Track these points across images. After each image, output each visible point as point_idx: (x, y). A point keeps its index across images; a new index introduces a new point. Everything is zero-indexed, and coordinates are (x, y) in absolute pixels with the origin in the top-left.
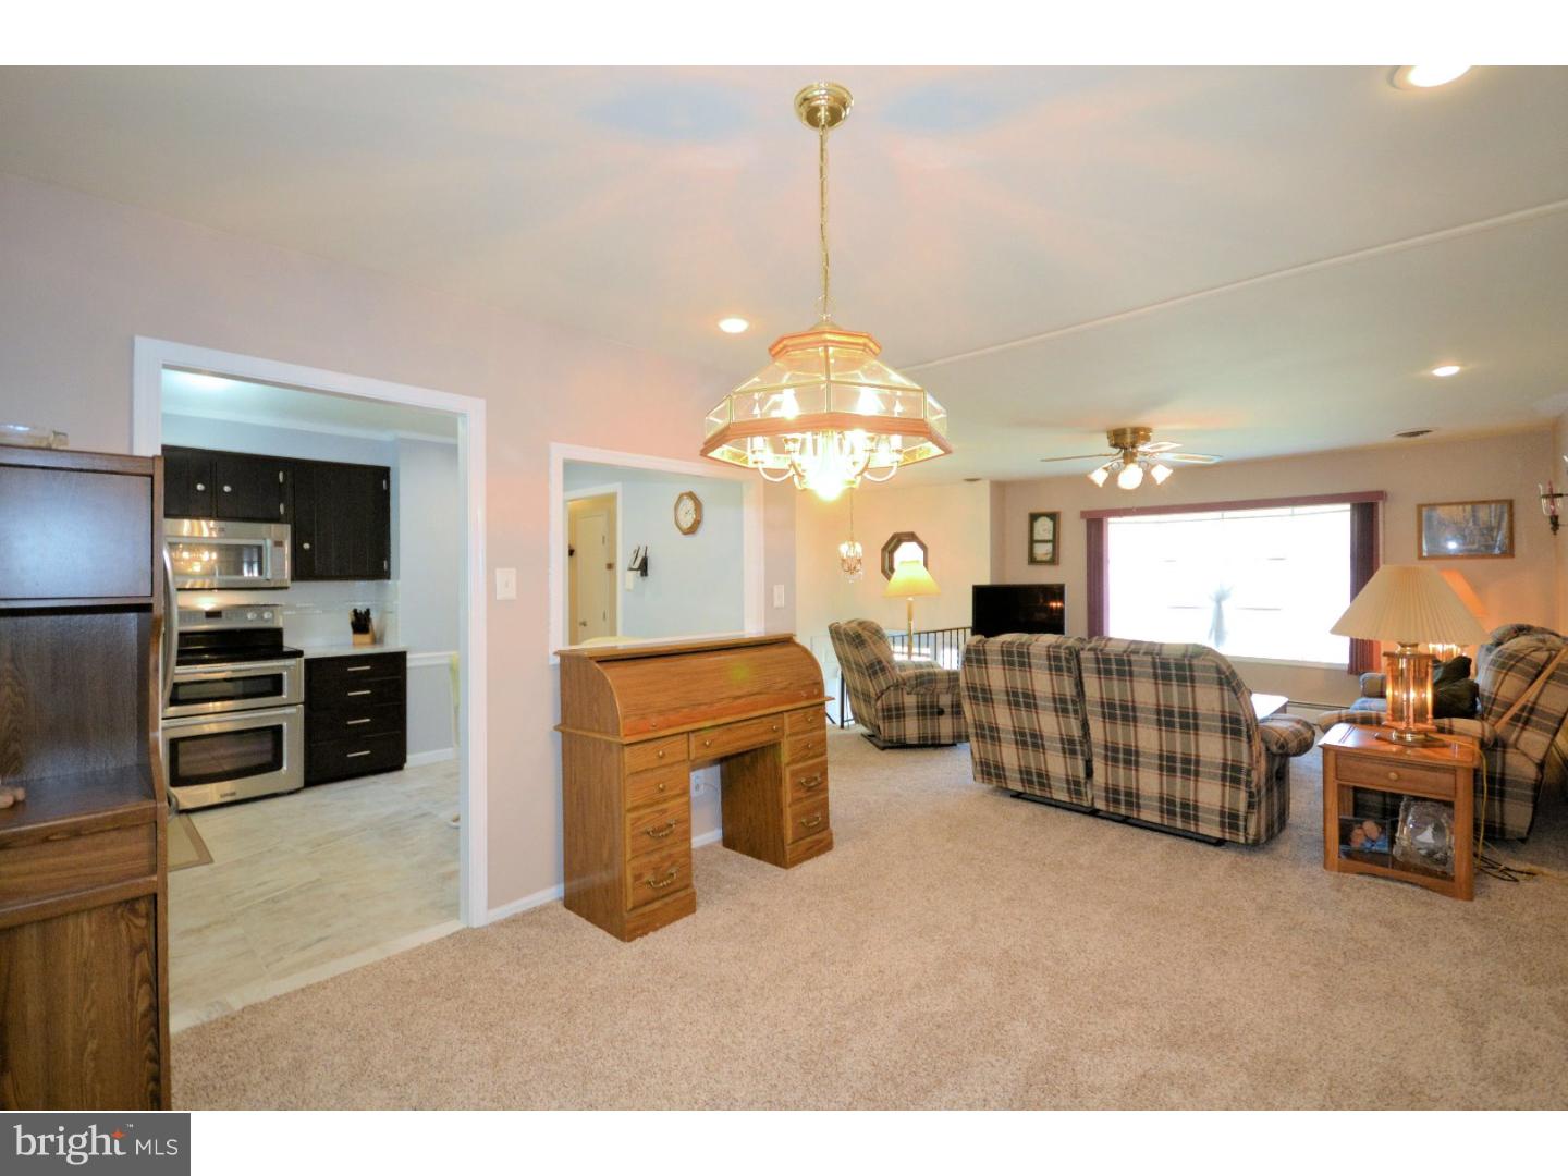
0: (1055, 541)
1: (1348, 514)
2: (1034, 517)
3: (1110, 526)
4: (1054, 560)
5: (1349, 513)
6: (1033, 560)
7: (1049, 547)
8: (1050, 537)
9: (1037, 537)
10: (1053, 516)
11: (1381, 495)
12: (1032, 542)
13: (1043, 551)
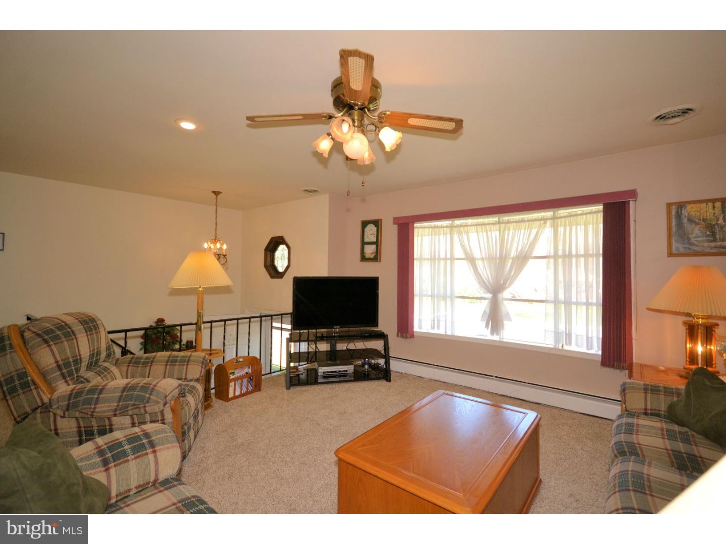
0: (377, 243)
1: (600, 216)
2: (365, 224)
3: (416, 231)
4: (376, 258)
5: (602, 214)
6: (364, 258)
7: (374, 247)
8: (374, 240)
9: (366, 240)
10: (377, 223)
11: (633, 194)
12: (364, 243)
13: (370, 250)
